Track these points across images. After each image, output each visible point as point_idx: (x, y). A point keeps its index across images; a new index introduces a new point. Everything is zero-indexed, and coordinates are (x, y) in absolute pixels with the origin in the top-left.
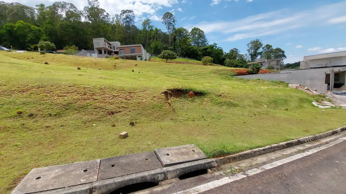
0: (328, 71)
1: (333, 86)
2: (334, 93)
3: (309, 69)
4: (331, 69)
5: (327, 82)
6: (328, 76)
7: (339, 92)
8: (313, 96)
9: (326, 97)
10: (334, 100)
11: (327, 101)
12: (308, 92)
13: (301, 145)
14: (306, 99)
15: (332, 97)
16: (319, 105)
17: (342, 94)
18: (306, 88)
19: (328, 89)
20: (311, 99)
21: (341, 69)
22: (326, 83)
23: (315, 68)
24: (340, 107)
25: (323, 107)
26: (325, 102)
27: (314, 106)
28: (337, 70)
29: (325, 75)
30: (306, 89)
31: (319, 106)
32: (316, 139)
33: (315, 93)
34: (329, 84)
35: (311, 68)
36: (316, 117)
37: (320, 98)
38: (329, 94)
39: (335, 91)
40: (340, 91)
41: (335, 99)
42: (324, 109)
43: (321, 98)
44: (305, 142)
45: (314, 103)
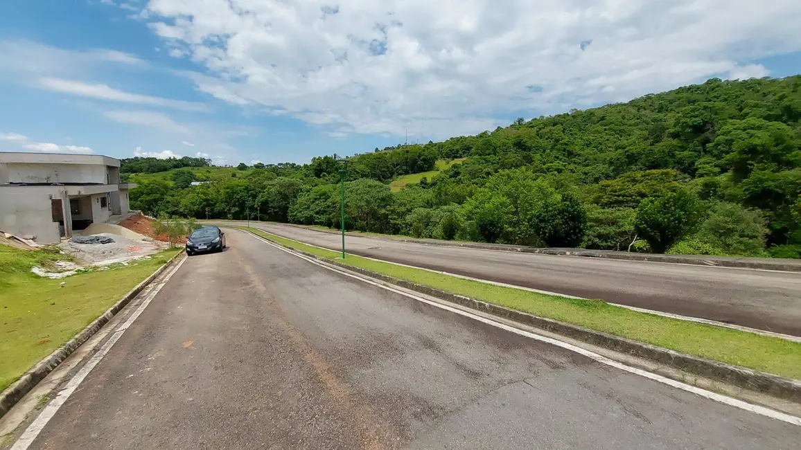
0: (56, 192)
1: (70, 227)
2: (76, 242)
3: (5, 186)
4: (62, 188)
5: (57, 217)
6: (56, 204)
7: (86, 238)
8: (30, 254)
9: (61, 252)
10: (78, 255)
11: (64, 260)
12: (13, 243)
13: (42, 382)
14: (13, 264)
15: (73, 250)
16: (49, 272)
17: (92, 241)
18: (7, 235)
19: (62, 234)
20: (26, 261)
21: (84, 191)
22: (54, 221)
23: (21, 184)
24: (95, 268)
25: (60, 275)
26: (62, 263)
27: (38, 277)
28: (74, 191)
29: (50, 202)
30: (9, 238)
31: (50, 274)
32: (71, 352)
33: (33, 244)
34: (62, 223)
35: (11, 183)
36: (52, 302)
37: (49, 256)
38: (66, 244)
39: (77, 235)
40: (87, 235)
41: (81, 252)
42: (63, 278)
43: (51, 256)
44: (49, 372)
45: (36, 270)
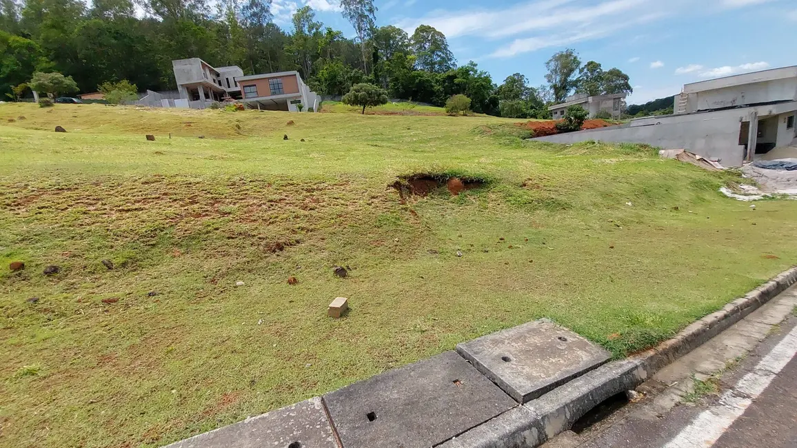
0: (745, 114)
1: (754, 150)
2: (757, 166)
3: (694, 113)
4: (752, 109)
5: (743, 140)
6: (745, 126)
7: (768, 163)
8: (719, 175)
9: (743, 175)
10: (760, 181)
11: (748, 184)
12: (702, 164)
14: (705, 183)
15: (755, 174)
16: (736, 193)
17: (775, 167)
18: (698, 157)
19: (745, 157)
20: (716, 181)
21: (775, 110)
22: (740, 144)
23: (711, 110)
24: (784, 196)
25: (746, 198)
26: (746, 187)
27: (725, 196)
28: (763, 111)
29: (740, 124)
30: (699, 160)
31: (736, 196)
33: (719, 166)
34: (746, 146)
35: (699, 111)
37: (732, 179)
38: (748, 168)
39: (759, 160)
40: (769, 160)
41: (763, 178)
42: (750, 202)
43: (736, 178)
45: (723, 190)
